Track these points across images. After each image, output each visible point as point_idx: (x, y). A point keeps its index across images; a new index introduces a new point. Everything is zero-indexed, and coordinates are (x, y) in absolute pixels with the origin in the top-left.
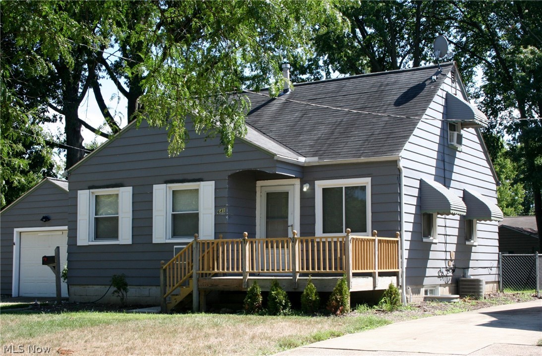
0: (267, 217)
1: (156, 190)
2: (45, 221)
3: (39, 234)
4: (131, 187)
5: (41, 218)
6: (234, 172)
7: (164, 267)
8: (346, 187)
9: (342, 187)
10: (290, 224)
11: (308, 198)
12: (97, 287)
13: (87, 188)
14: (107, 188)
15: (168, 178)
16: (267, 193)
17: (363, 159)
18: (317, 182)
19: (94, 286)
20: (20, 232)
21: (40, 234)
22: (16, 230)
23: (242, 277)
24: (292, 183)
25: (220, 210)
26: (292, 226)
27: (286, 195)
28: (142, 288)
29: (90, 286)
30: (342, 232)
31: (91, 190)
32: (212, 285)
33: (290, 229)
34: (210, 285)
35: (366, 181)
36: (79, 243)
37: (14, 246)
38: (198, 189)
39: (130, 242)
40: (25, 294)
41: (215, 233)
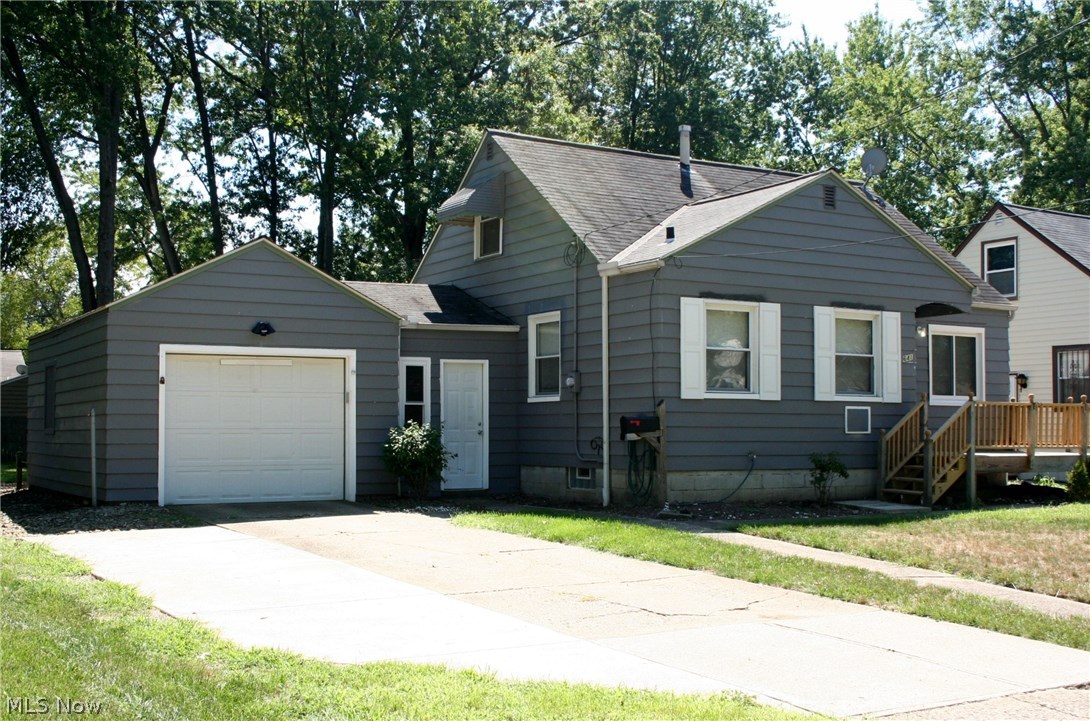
1: (818, 314)
2: (264, 335)
3: (223, 362)
4: (780, 305)
5: (253, 323)
6: (924, 303)
8: (956, 337)
9: (952, 337)
12: (714, 475)
13: (698, 295)
14: (735, 299)
15: (838, 298)
18: (930, 327)
19: (709, 473)
20: (167, 354)
21: (225, 361)
22: (165, 349)
23: (1026, 455)
25: (907, 357)
28: (792, 473)
29: (701, 473)
30: (953, 394)
35: (979, 333)
36: (685, 395)
37: (161, 386)
38: (871, 322)
39: (778, 397)
40: (182, 497)
41: (903, 389)
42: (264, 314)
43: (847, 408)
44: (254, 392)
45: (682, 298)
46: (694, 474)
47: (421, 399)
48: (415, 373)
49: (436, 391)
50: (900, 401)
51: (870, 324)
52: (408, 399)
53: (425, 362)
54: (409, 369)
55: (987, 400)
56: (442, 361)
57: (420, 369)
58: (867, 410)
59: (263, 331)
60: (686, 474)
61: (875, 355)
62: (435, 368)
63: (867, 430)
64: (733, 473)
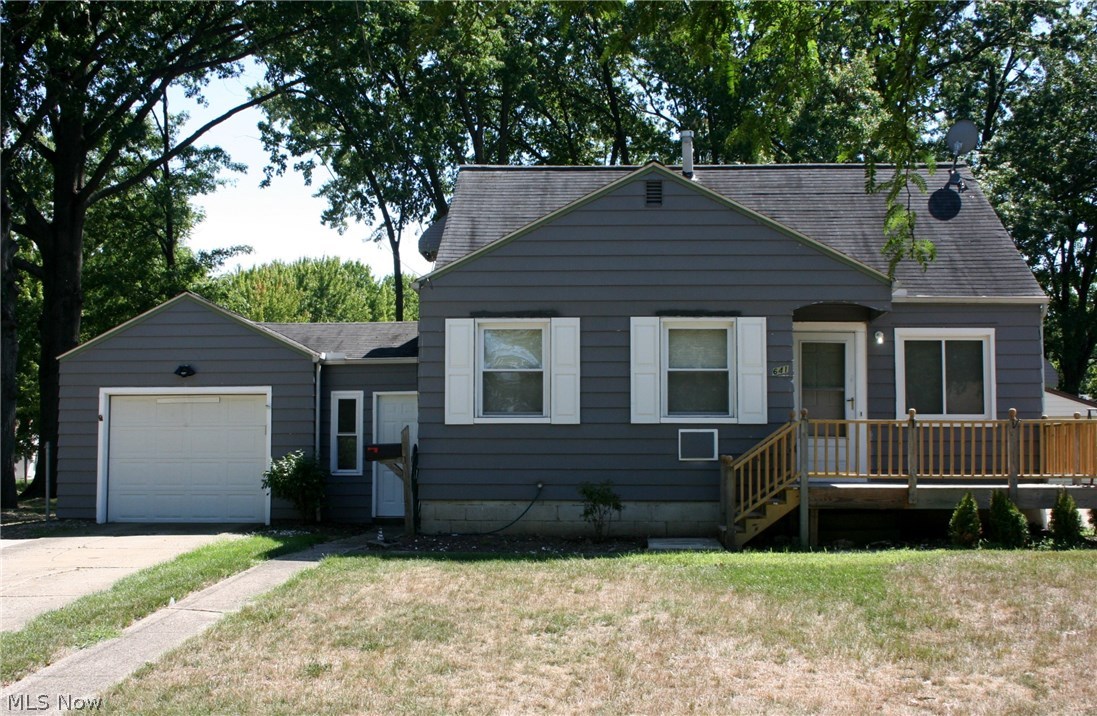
0: (803, 385)
1: (636, 326)
2: (184, 376)
3: (159, 401)
4: (578, 319)
5: (175, 367)
6: (808, 304)
7: (736, 467)
8: (947, 342)
9: (940, 342)
10: (848, 396)
11: (880, 356)
13: (468, 315)
15: (667, 306)
16: (803, 344)
17: (984, 298)
18: (898, 331)
19: (485, 503)
20: (110, 396)
21: (161, 400)
22: (104, 392)
23: (906, 486)
24: (853, 329)
25: (779, 369)
26: (852, 400)
27: (840, 348)
29: (474, 502)
30: (941, 413)
31: (478, 320)
32: (841, 500)
33: (848, 406)
34: (834, 500)
35: (986, 335)
36: (449, 420)
37: (100, 422)
38: (726, 330)
39: (577, 421)
40: (123, 517)
41: (769, 408)
42: (186, 358)
43: (681, 431)
44: (186, 426)
45: (447, 320)
46: (466, 503)
47: (353, 430)
48: (347, 407)
49: (368, 422)
50: (766, 422)
51: (724, 332)
52: (340, 431)
53: (358, 395)
54: (342, 402)
55: (998, 418)
56: (375, 394)
57: (353, 402)
58: (712, 434)
59: (186, 374)
60: (454, 503)
61: (730, 368)
62: (368, 399)
63: (712, 456)
64: (517, 503)
